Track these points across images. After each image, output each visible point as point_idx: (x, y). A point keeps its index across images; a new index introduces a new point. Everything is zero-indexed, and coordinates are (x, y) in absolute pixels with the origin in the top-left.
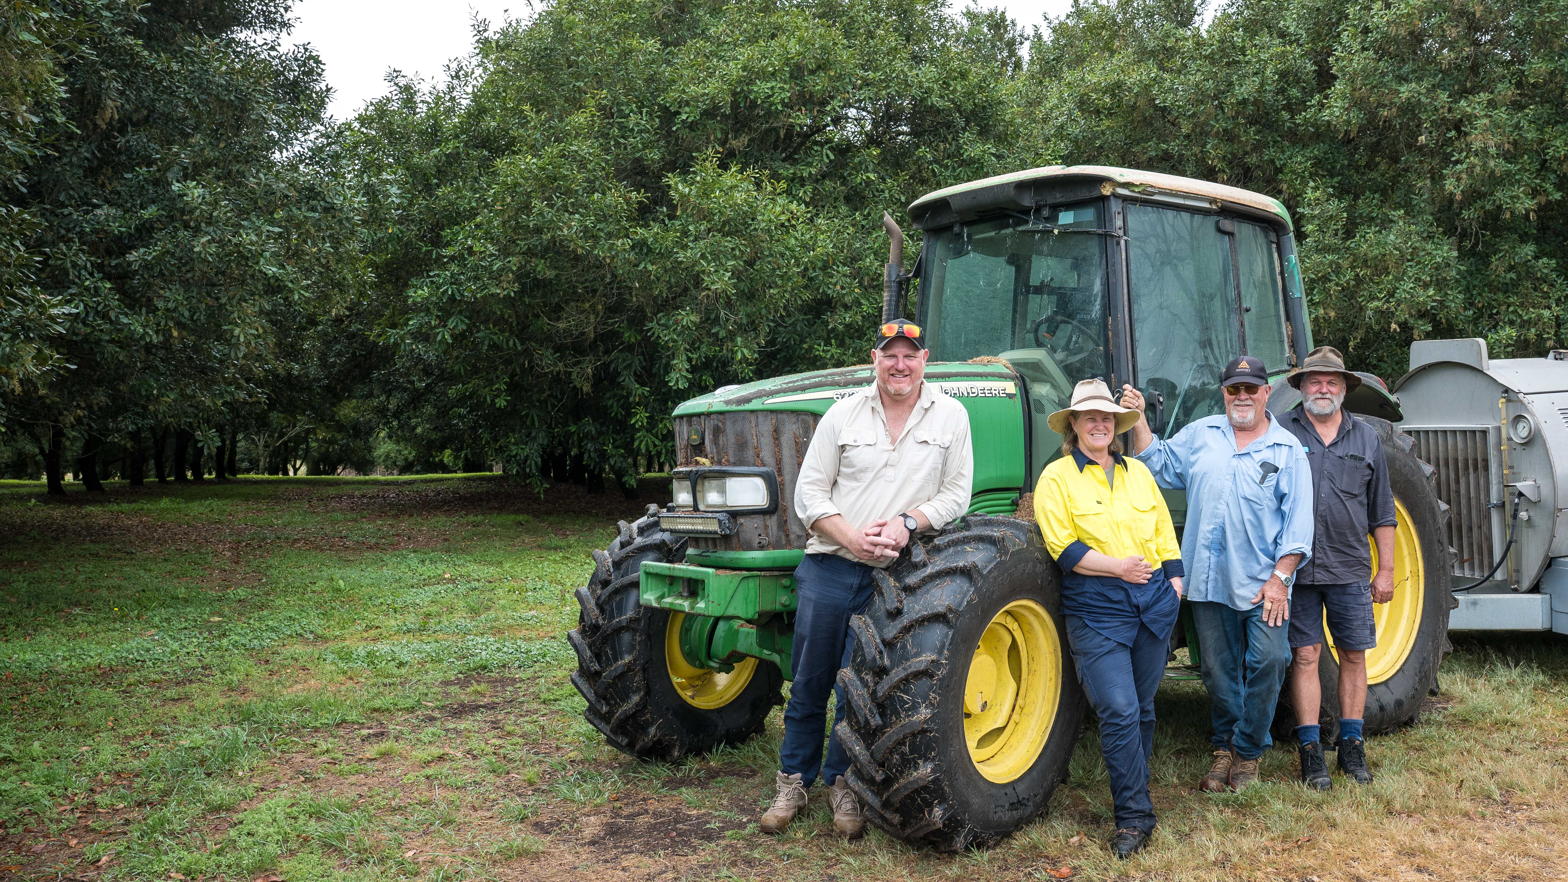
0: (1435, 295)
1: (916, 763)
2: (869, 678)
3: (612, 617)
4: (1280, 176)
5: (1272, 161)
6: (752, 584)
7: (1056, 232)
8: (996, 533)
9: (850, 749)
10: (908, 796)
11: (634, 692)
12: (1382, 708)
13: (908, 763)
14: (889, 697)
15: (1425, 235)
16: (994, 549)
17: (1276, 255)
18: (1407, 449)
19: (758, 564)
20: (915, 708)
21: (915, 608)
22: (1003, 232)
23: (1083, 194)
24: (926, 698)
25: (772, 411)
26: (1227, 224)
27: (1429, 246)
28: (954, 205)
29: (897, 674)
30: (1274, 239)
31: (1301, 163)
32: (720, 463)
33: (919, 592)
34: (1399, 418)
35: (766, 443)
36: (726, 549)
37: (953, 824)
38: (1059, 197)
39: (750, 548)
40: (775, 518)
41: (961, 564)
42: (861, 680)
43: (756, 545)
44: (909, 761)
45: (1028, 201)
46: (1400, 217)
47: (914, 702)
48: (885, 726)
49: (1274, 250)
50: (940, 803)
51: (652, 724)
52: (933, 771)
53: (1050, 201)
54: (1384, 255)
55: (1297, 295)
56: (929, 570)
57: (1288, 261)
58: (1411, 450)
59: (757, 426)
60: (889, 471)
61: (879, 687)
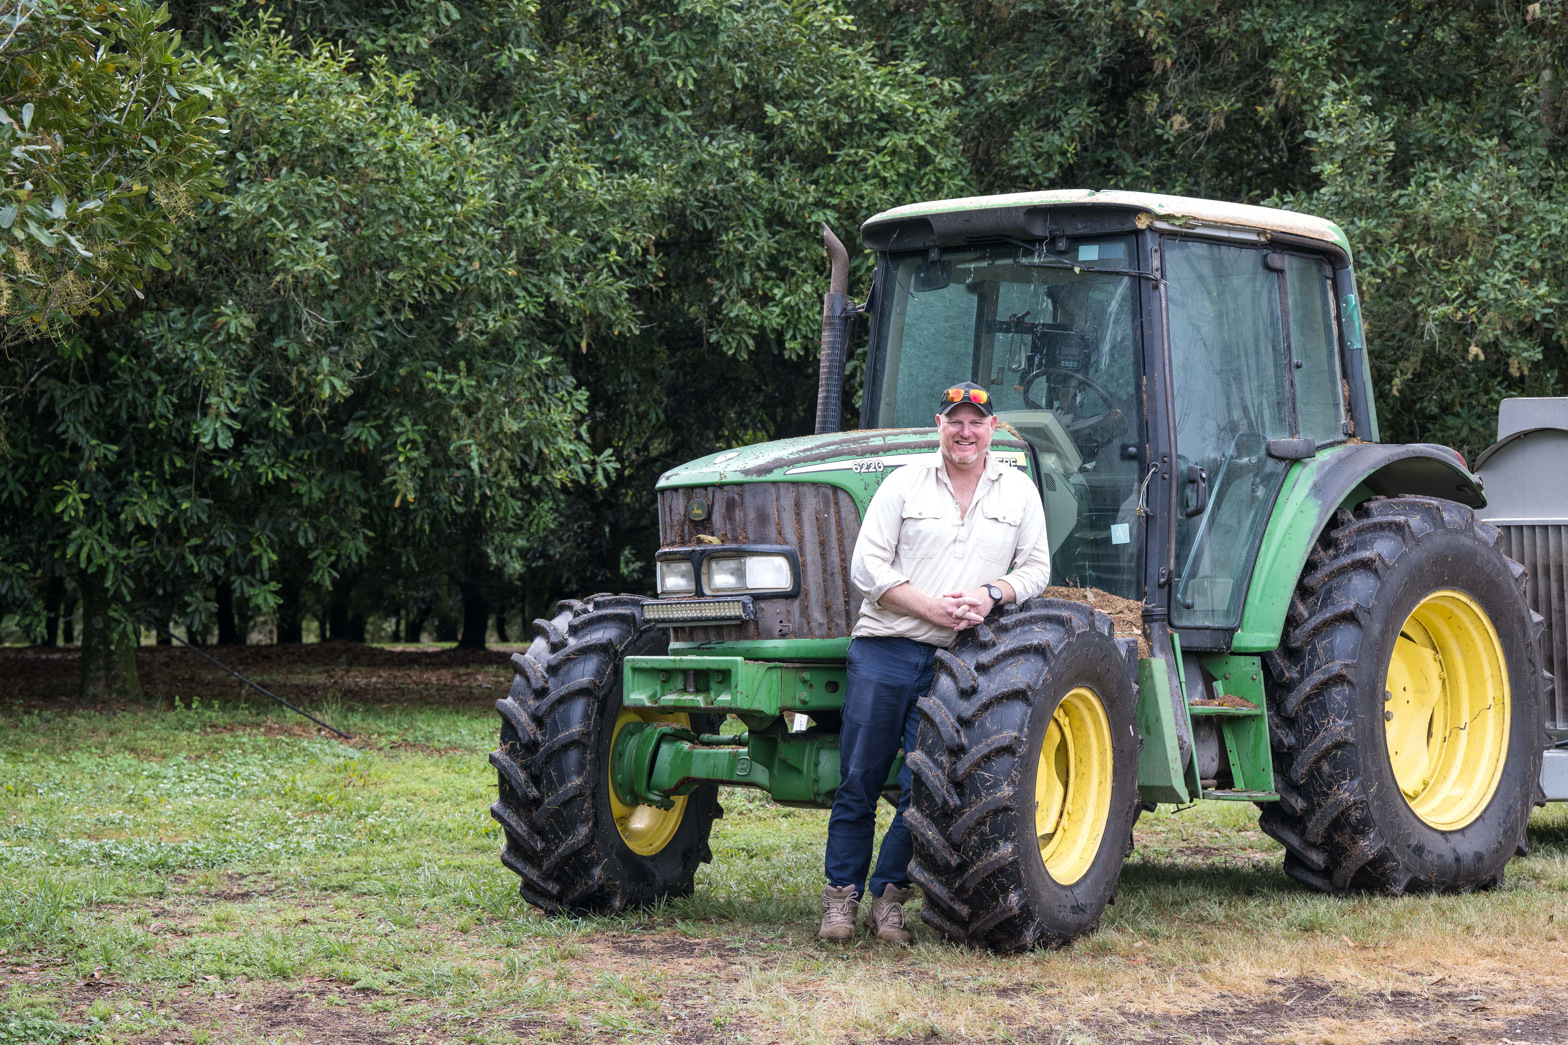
0: (1550, 294)
1: (996, 843)
2: (944, 759)
3: (555, 731)
4: (1272, 64)
5: (1257, 32)
6: (775, 675)
7: (1077, 270)
8: (1065, 614)
9: (922, 834)
10: (984, 882)
11: (582, 822)
12: (1458, 859)
13: (988, 844)
14: (969, 775)
15: (1534, 184)
16: (1062, 630)
17: (1331, 295)
18: (1491, 542)
19: (780, 654)
20: (996, 785)
21: (989, 686)
22: (999, 262)
23: (1113, 226)
24: (1008, 775)
25: (794, 483)
26: (1277, 260)
27: (1542, 206)
28: (936, 226)
29: (976, 752)
30: (1329, 273)
31: (1311, 40)
32: (735, 540)
33: (992, 670)
34: (1481, 504)
35: (788, 518)
36: (739, 639)
37: (1026, 914)
38: (1080, 228)
39: (770, 637)
40: (797, 603)
41: (1035, 642)
42: (935, 761)
43: (777, 633)
44: (988, 842)
45: (1039, 229)
46: (1491, 150)
47: (996, 779)
48: (963, 806)
49: (1329, 287)
50: (1015, 889)
51: (597, 864)
52: (1014, 852)
53: (1069, 231)
54: (1461, 221)
55: (1357, 346)
56: (1002, 649)
57: (1346, 302)
58: (1496, 543)
59: (778, 499)
60: (958, 547)
61: (959, 765)
